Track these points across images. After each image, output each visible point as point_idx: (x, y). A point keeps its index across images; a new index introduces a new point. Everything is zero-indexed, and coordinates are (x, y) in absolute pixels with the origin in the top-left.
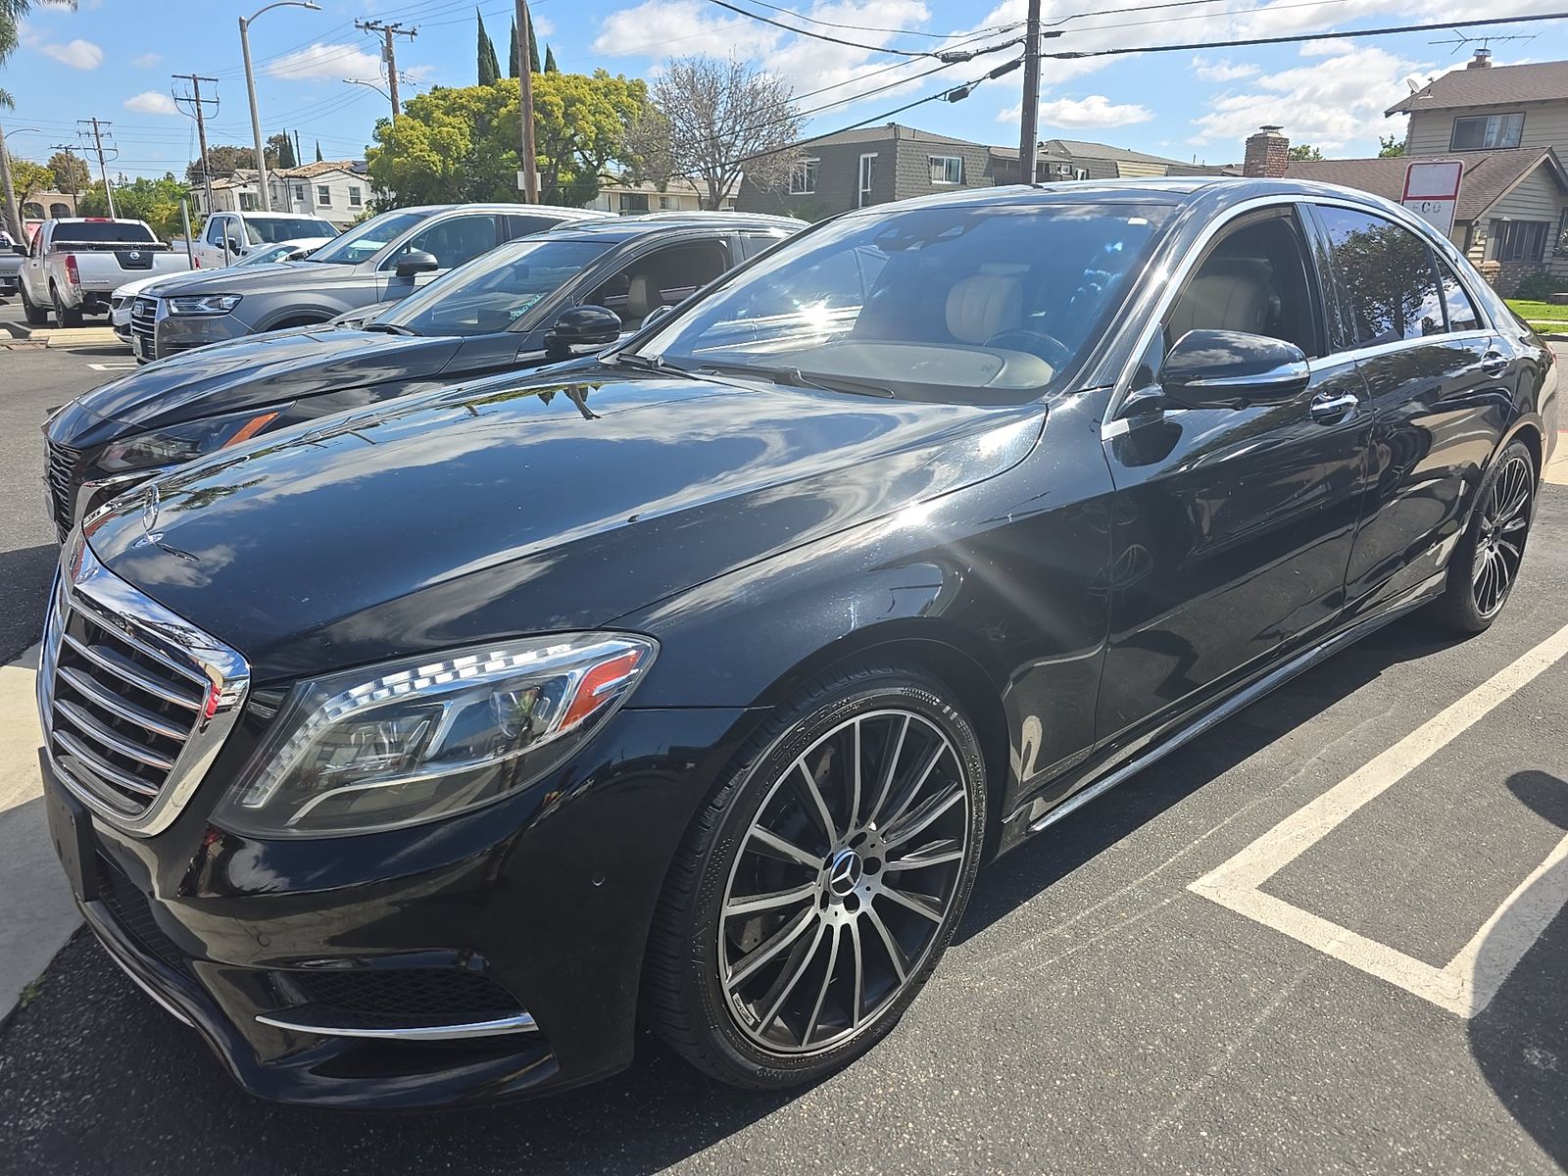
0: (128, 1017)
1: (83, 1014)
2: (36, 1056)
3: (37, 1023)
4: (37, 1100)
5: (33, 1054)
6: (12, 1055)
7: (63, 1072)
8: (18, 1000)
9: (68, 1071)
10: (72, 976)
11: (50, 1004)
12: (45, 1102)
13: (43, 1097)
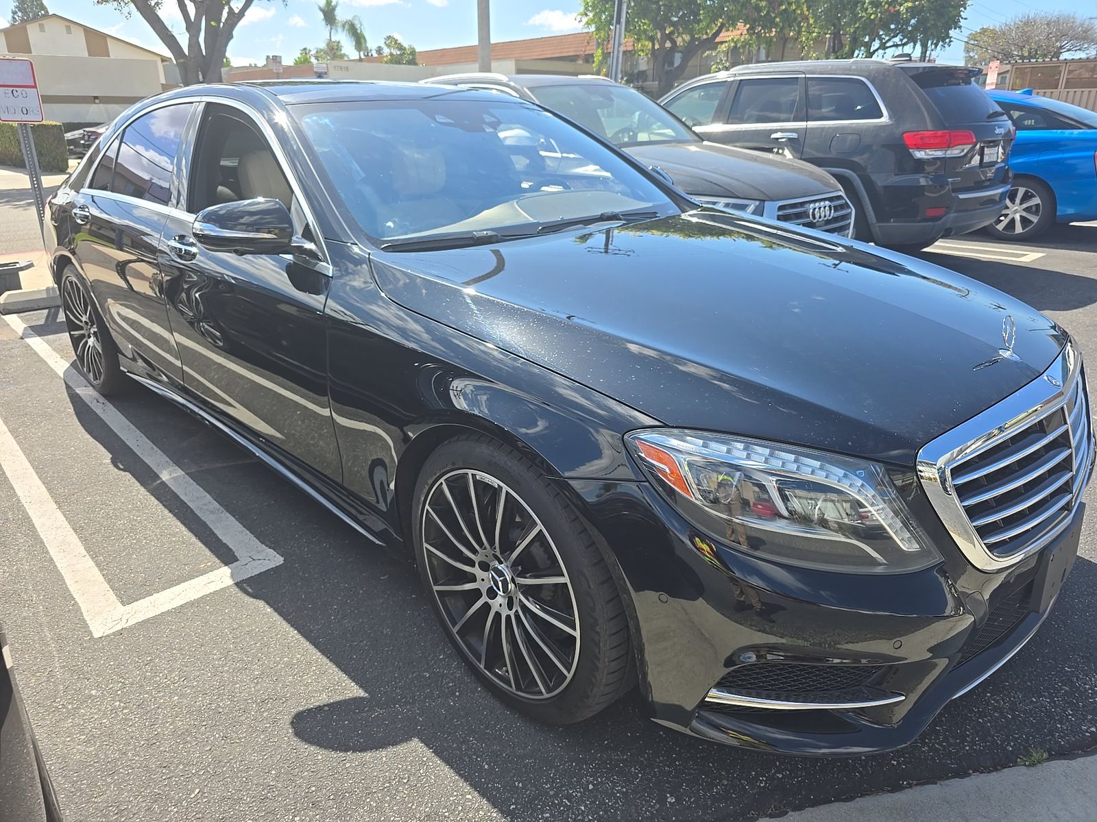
0: (1007, 684)
1: (1025, 712)
2: (1070, 715)
3: (1051, 733)
4: (1090, 691)
5: (1070, 717)
6: (1081, 729)
7: (1066, 691)
8: (1045, 764)
9: (1063, 689)
10: (1003, 742)
11: (1034, 737)
12: (1087, 687)
13: (1086, 690)
